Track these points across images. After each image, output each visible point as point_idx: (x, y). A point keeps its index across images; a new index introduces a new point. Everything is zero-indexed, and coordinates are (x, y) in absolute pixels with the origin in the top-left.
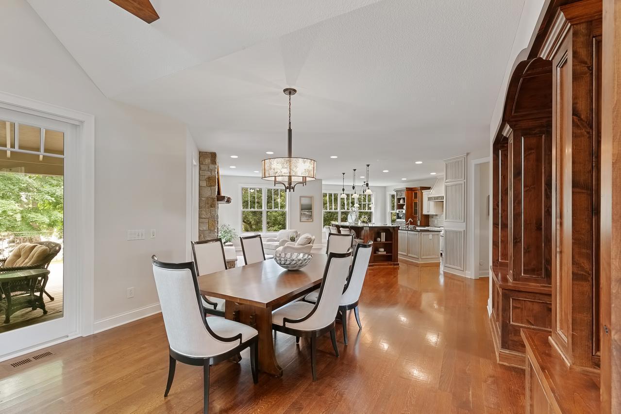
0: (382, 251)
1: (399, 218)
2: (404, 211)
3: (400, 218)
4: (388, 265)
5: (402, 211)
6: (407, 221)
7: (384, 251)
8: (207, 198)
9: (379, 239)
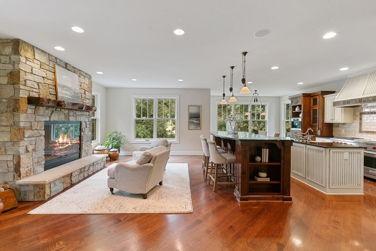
0: (263, 177)
1: (294, 126)
2: (300, 120)
3: (296, 127)
4: (273, 199)
5: (298, 120)
6: (304, 130)
7: (267, 177)
8: (9, 99)
9: (258, 159)
